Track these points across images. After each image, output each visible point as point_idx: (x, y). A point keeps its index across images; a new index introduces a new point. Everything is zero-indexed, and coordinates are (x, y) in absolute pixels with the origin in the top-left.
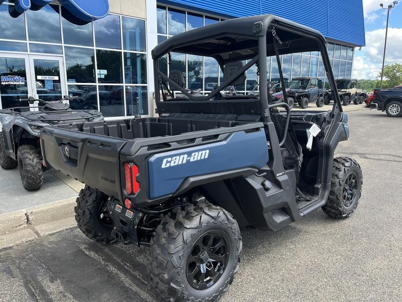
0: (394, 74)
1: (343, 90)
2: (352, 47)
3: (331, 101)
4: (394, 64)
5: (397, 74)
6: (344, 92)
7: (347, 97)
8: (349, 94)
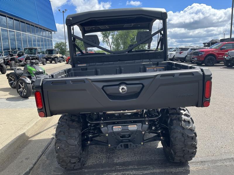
0: (62, 47)
1: (53, 55)
2: (51, 31)
3: (47, 62)
4: (60, 42)
5: (63, 47)
6: (54, 56)
7: (56, 59)
8: (57, 57)
